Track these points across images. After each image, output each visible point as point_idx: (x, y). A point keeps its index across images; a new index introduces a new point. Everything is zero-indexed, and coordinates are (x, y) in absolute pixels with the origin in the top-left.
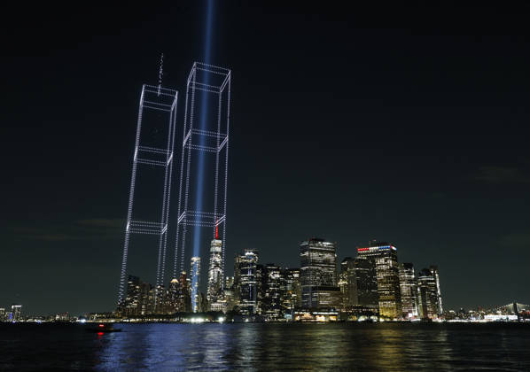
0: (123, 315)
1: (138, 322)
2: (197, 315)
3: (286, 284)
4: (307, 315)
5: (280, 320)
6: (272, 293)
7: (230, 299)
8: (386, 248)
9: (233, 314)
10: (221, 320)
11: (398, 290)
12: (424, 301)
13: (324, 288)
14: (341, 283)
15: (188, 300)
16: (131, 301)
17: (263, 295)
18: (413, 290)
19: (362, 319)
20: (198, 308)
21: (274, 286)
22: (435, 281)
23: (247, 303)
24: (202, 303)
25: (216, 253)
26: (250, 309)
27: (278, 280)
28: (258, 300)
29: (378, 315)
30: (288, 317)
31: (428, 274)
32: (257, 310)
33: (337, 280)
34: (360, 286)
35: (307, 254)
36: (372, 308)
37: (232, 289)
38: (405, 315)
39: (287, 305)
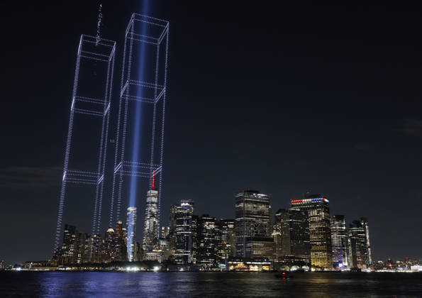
0: (59, 263)
1: (74, 271)
2: (133, 264)
3: (220, 234)
4: (241, 265)
5: (215, 270)
6: (207, 243)
7: (165, 249)
8: (319, 200)
9: (169, 263)
10: (156, 269)
11: (330, 240)
12: (354, 251)
13: (257, 239)
14: (274, 234)
15: (124, 250)
16: (68, 249)
17: (198, 245)
18: (344, 241)
19: (294, 268)
20: (134, 257)
21: (209, 236)
22: (365, 233)
23: (182, 252)
24: (138, 252)
25: (153, 203)
26: (186, 258)
27: (213, 230)
28: (193, 249)
29: (309, 265)
30: (222, 266)
31: (359, 225)
32: (192, 259)
33: (271, 231)
34: (293, 237)
35: (242, 205)
36: (304, 258)
37: (168, 239)
38: (335, 265)
39: (221, 254)
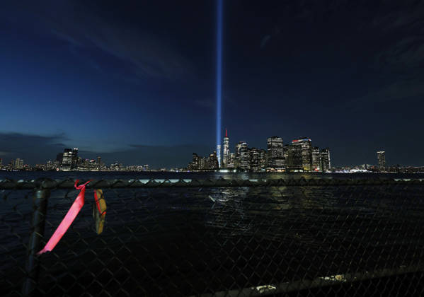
3: (260, 156)
4: (272, 169)
6: (255, 160)
8: (307, 140)
10: (235, 171)
11: (311, 158)
12: (322, 163)
13: (278, 158)
14: (285, 156)
15: (217, 163)
18: (318, 159)
19: (296, 171)
20: (222, 166)
21: (255, 157)
22: (327, 155)
25: (226, 143)
27: (257, 155)
29: (303, 169)
30: (263, 170)
31: (324, 151)
33: (284, 154)
34: (294, 157)
35: (270, 143)
36: (300, 166)
38: (314, 169)
